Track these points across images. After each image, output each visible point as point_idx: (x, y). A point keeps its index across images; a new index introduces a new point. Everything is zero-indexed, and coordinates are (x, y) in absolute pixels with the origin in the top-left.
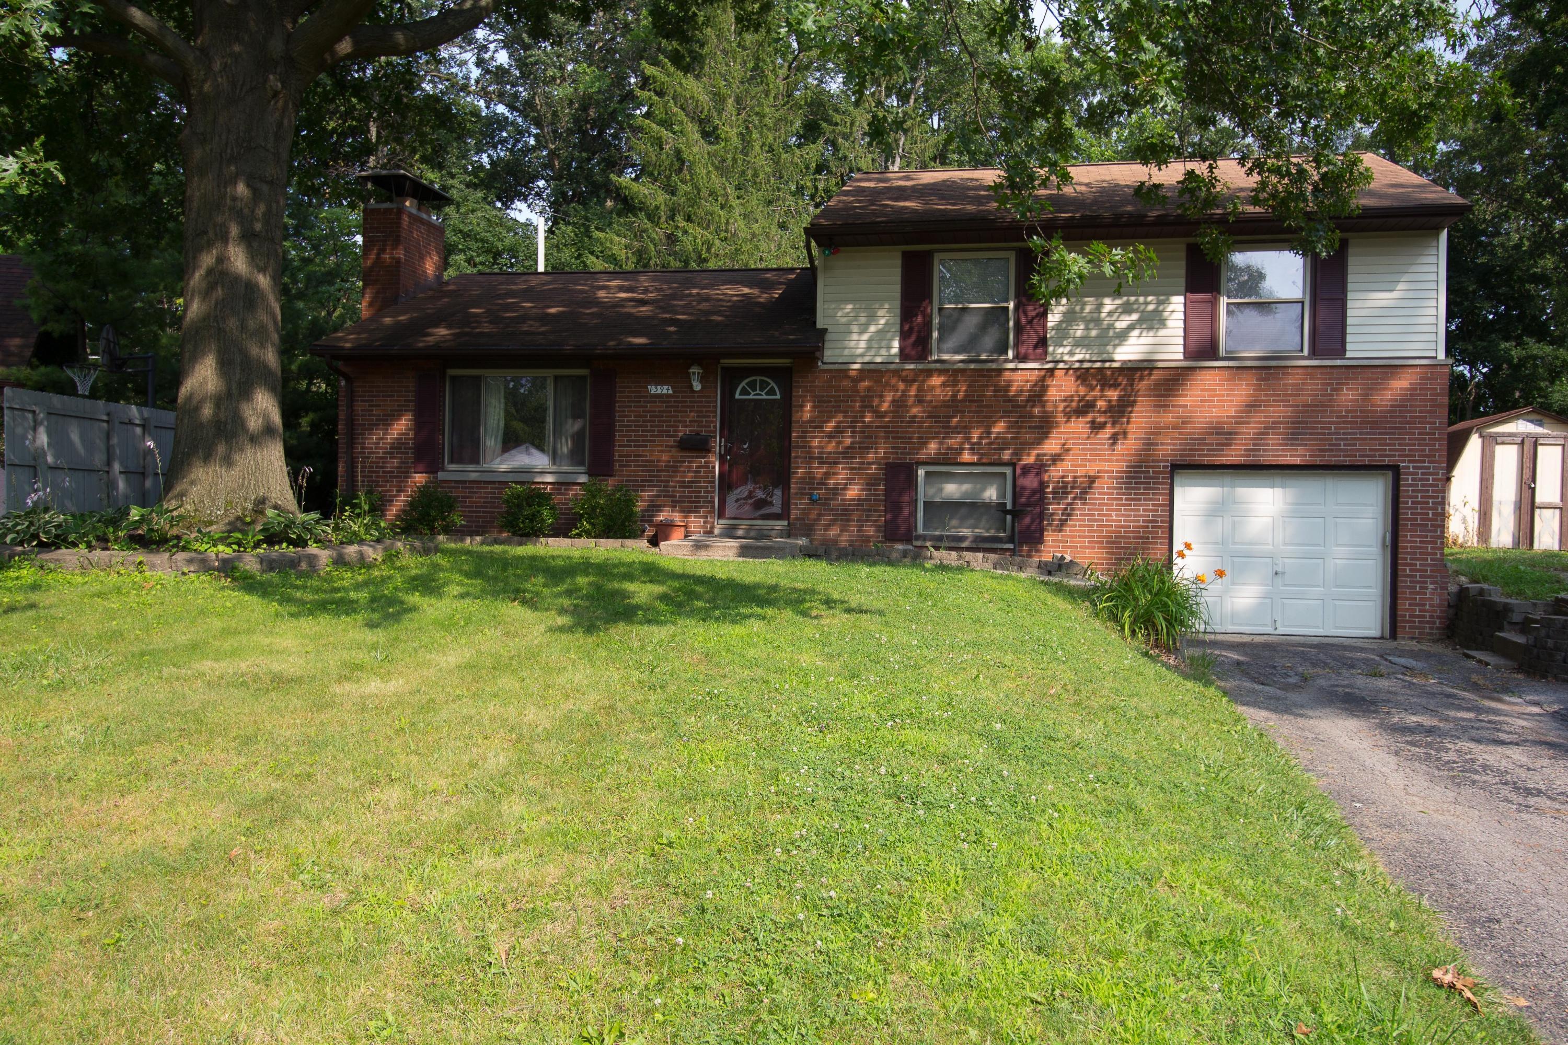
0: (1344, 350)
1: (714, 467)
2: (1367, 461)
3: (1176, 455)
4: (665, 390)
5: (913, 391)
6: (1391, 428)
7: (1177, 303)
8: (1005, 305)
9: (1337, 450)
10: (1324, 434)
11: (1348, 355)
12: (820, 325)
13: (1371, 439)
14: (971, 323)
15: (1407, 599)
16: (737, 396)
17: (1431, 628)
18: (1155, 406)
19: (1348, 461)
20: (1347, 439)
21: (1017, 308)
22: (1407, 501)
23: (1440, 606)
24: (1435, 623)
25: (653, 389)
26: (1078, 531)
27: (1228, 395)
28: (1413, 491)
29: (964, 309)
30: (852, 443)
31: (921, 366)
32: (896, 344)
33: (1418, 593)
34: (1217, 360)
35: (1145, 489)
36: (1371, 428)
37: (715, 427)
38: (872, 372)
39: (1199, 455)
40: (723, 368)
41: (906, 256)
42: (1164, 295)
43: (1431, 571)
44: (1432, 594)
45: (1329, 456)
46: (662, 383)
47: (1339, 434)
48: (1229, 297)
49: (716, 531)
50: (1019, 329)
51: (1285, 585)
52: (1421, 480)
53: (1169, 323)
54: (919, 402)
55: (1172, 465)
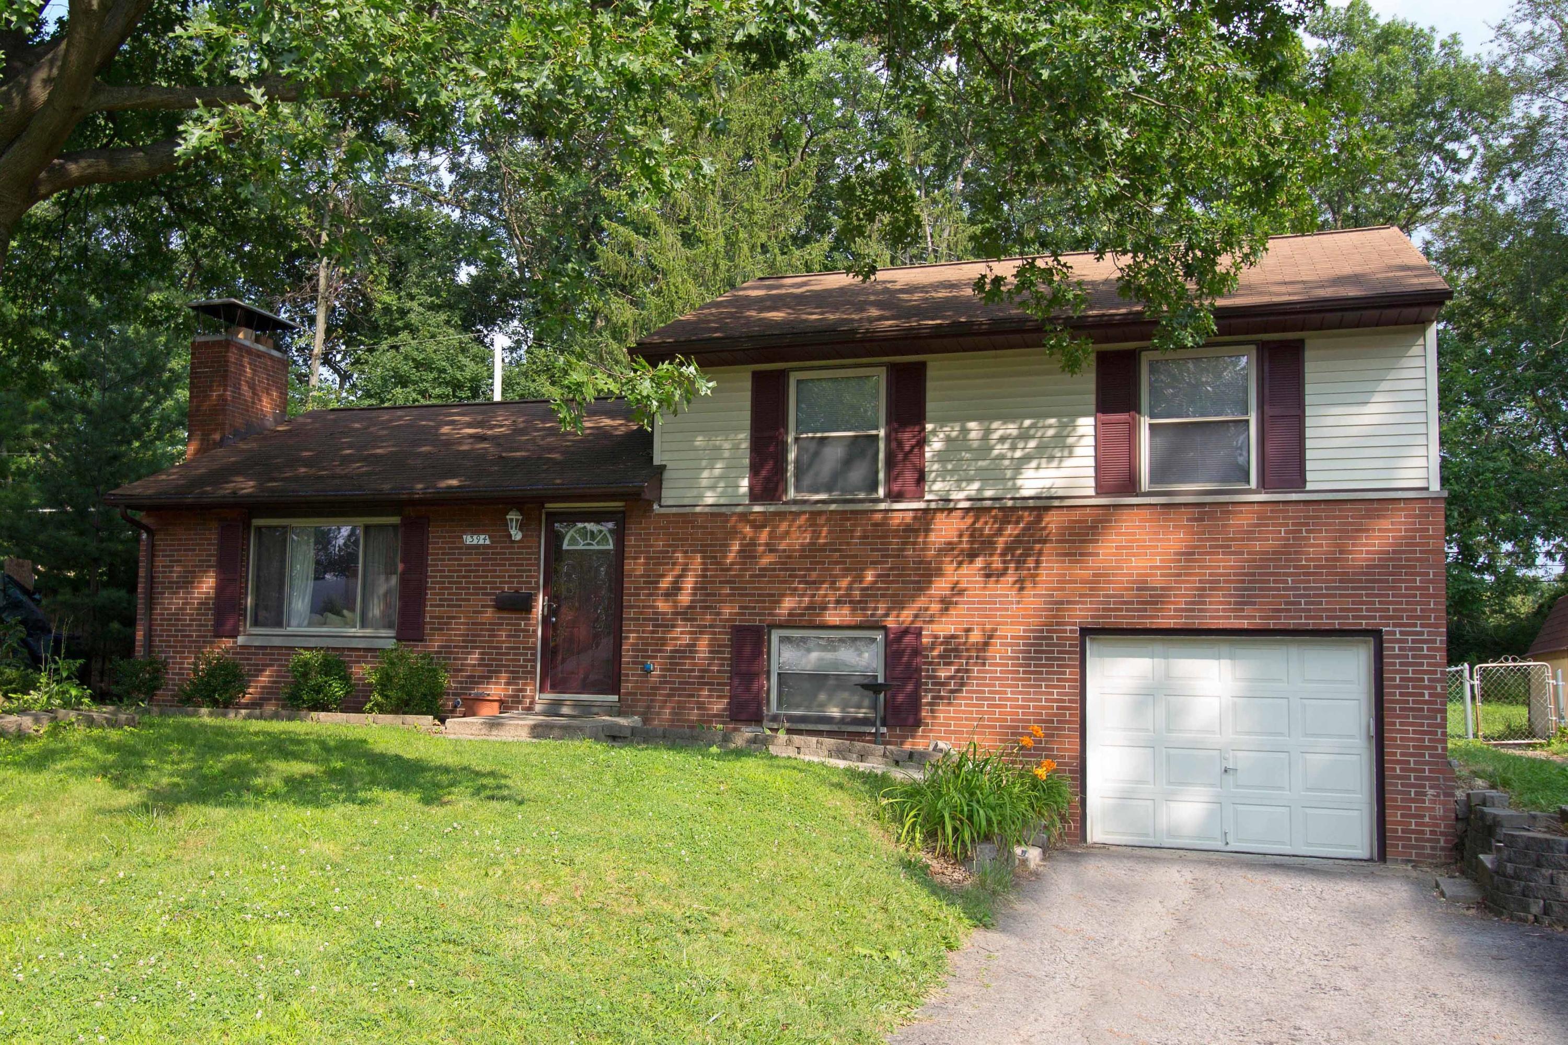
0: (1304, 481)
1: (535, 631)
2: (1336, 624)
3: (1086, 617)
4: (482, 540)
5: (764, 536)
6: (1367, 581)
7: (1086, 425)
8: (874, 432)
9: (1296, 610)
10: (1278, 589)
11: (1309, 487)
12: (657, 461)
13: (1341, 596)
14: (833, 455)
15: (1398, 808)
16: (565, 547)
17: (1432, 848)
18: (1058, 555)
19: (1311, 624)
20: (1309, 596)
21: (888, 437)
22: (1394, 679)
23: (1443, 818)
24: (1438, 841)
25: (469, 540)
26: (964, 712)
27: (1150, 540)
28: (1401, 664)
29: (823, 439)
30: (692, 601)
31: (772, 509)
32: (745, 483)
33: (1413, 801)
34: (1137, 496)
35: (1047, 659)
36: (1341, 581)
37: (537, 583)
38: (717, 515)
39: (1116, 617)
40: (548, 514)
41: (757, 377)
42: (1070, 415)
43: (1430, 771)
44: (1431, 802)
45: (1286, 618)
46: (477, 533)
47: (1298, 589)
48: (1151, 417)
49: (538, 708)
50: (890, 462)
51: (1237, 786)
52: (1411, 649)
53: (1078, 451)
54: (771, 551)
55: (1081, 629)
